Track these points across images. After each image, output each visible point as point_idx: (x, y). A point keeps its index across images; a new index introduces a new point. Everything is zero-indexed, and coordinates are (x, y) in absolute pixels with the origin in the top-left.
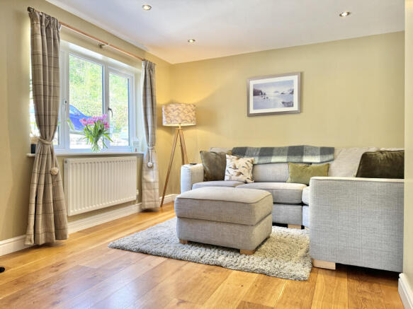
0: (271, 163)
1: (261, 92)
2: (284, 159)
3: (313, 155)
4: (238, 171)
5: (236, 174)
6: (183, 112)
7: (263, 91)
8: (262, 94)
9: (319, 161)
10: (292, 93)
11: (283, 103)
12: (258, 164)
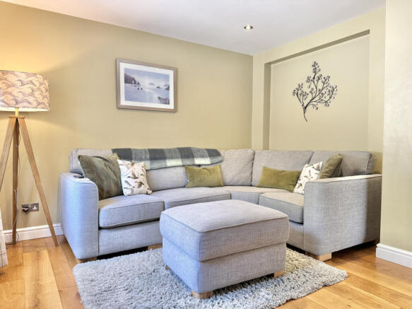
0: (166, 168)
1: (134, 79)
2: (179, 162)
3: (202, 156)
4: (138, 180)
5: (137, 185)
6: (39, 89)
7: (136, 80)
8: (135, 83)
9: (209, 163)
10: (168, 89)
11: (159, 98)
12: (151, 170)
